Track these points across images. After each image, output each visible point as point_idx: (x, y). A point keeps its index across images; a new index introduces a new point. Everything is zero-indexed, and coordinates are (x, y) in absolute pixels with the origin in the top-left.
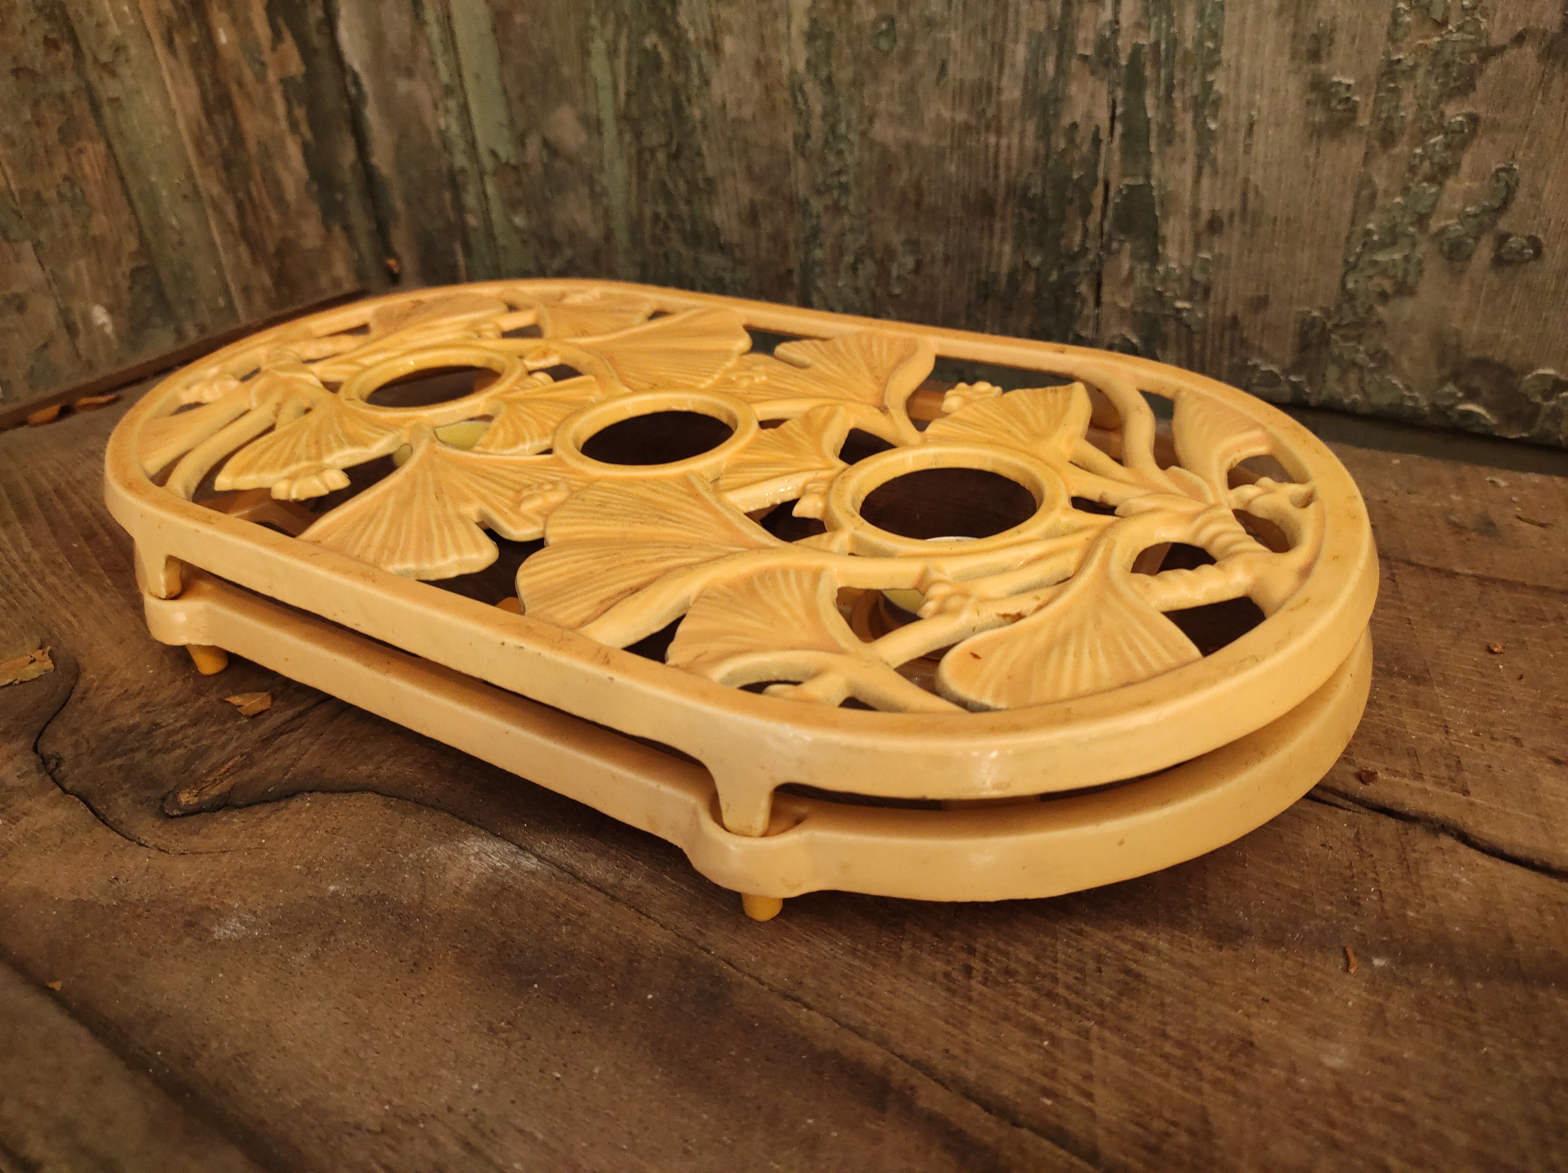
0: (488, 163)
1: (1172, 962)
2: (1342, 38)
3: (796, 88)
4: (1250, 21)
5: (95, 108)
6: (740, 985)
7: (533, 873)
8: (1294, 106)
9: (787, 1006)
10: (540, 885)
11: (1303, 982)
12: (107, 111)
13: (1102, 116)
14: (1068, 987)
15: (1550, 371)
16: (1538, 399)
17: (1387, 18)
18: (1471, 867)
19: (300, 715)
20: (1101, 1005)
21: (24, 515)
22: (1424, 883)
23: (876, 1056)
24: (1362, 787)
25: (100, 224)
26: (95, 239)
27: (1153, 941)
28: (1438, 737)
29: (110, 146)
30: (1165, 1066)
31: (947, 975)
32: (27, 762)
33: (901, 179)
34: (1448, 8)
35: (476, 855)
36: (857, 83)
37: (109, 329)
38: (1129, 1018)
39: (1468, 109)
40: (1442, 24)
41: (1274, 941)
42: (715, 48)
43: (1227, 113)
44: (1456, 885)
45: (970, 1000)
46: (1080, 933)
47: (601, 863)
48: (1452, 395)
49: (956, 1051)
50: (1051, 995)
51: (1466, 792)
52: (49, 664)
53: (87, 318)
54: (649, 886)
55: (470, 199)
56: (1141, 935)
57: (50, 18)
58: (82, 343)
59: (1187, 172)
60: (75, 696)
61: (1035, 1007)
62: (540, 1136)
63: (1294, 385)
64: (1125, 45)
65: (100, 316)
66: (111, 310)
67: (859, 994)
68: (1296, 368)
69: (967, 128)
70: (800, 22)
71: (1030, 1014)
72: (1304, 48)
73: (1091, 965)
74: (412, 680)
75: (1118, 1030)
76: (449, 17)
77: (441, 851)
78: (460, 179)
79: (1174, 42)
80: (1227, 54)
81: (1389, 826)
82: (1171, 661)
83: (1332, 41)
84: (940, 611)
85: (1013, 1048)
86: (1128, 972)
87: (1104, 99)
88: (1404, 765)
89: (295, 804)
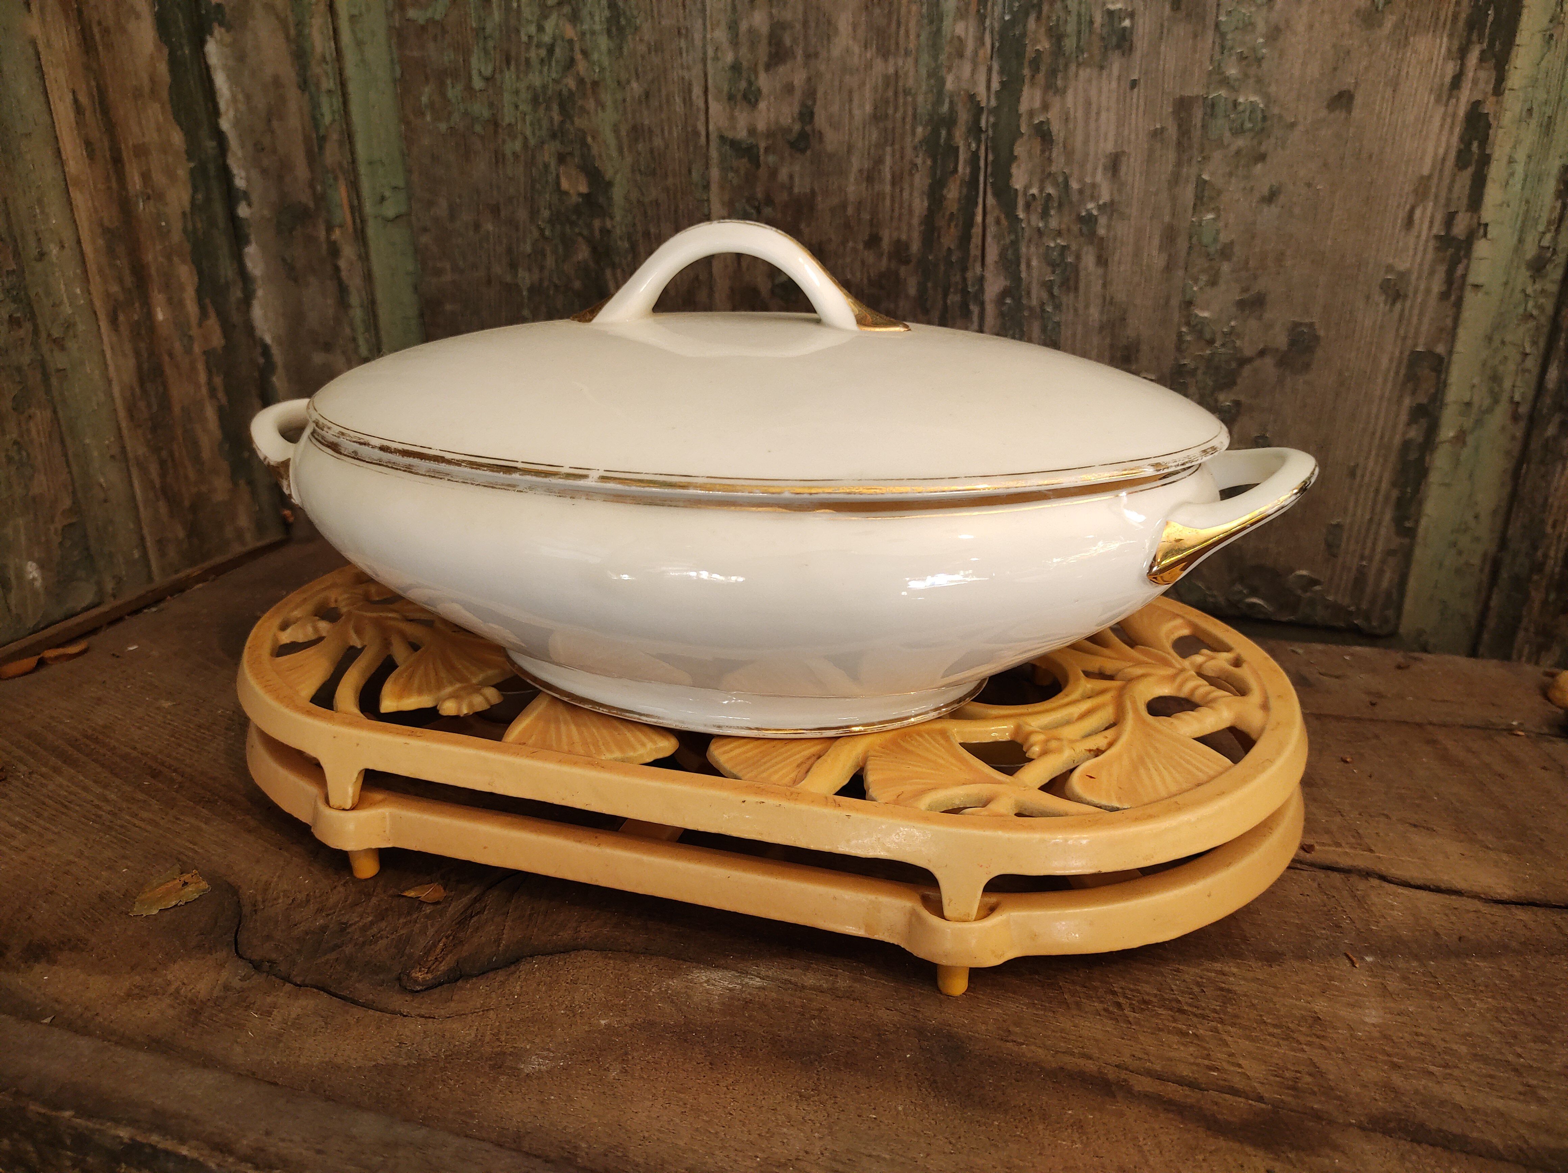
1: (1244, 979)
2: (1144, 348)
4: (1079, 336)
5: (46, 377)
7: (763, 988)
9: (1010, 1046)
10: (774, 995)
11: (1331, 979)
12: (54, 381)
14: (1190, 1005)
15: (1304, 572)
16: (1299, 592)
17: (1174, 337)
18: (1396, 895)
19: (476, 900)
20: (1215, 1011)
21: (68, 760)
22: (1373, 909)
23: (1090, 1066)
24: (1308, 855)
25: (40, 484)
26: (34, 499)
27: (1226, 969)
28: (1338, 819)
29: (55, 412)
30: (1274, 1040)
31: (1106, 1010)
34: (1214, 333)
35: (707, 982)
37: (38, 584)
38: (1236, 1016)
39: (1233, 397)
40: (1211, 342)
41: (1302, 956)
44: (1392, 907)
45: (1130, 1023)
46: (1178, 971)
47: (810, 974)
48: (1241, 592)
49: (1139, 1054)
50: (1181, 1011)
51: (1371, 851)
52: (204, 885)
53: (20, 574)
54: (857, 985)
56: (1218, 966)
57: (15, 300)
58: (13, 598)
60: (246, 909)
61: (1175, 1020)
62: (887, 1157)
65: (32, 571)
66: (42, 566)
67: (1053, 1031)
71: (1174, 1025)
72: (1119, 354)
73: (1196, 989)
75: (1233, 1025)
76: (373, 302)
77: (676, 983)
81: (1336, 877)
82: (1217, 768)
83: (1138, 351)
84: (1044, 753)
85: (1175, 1046)
86: (1222, 989)
88: (1326, 839)
89: (524, 967)
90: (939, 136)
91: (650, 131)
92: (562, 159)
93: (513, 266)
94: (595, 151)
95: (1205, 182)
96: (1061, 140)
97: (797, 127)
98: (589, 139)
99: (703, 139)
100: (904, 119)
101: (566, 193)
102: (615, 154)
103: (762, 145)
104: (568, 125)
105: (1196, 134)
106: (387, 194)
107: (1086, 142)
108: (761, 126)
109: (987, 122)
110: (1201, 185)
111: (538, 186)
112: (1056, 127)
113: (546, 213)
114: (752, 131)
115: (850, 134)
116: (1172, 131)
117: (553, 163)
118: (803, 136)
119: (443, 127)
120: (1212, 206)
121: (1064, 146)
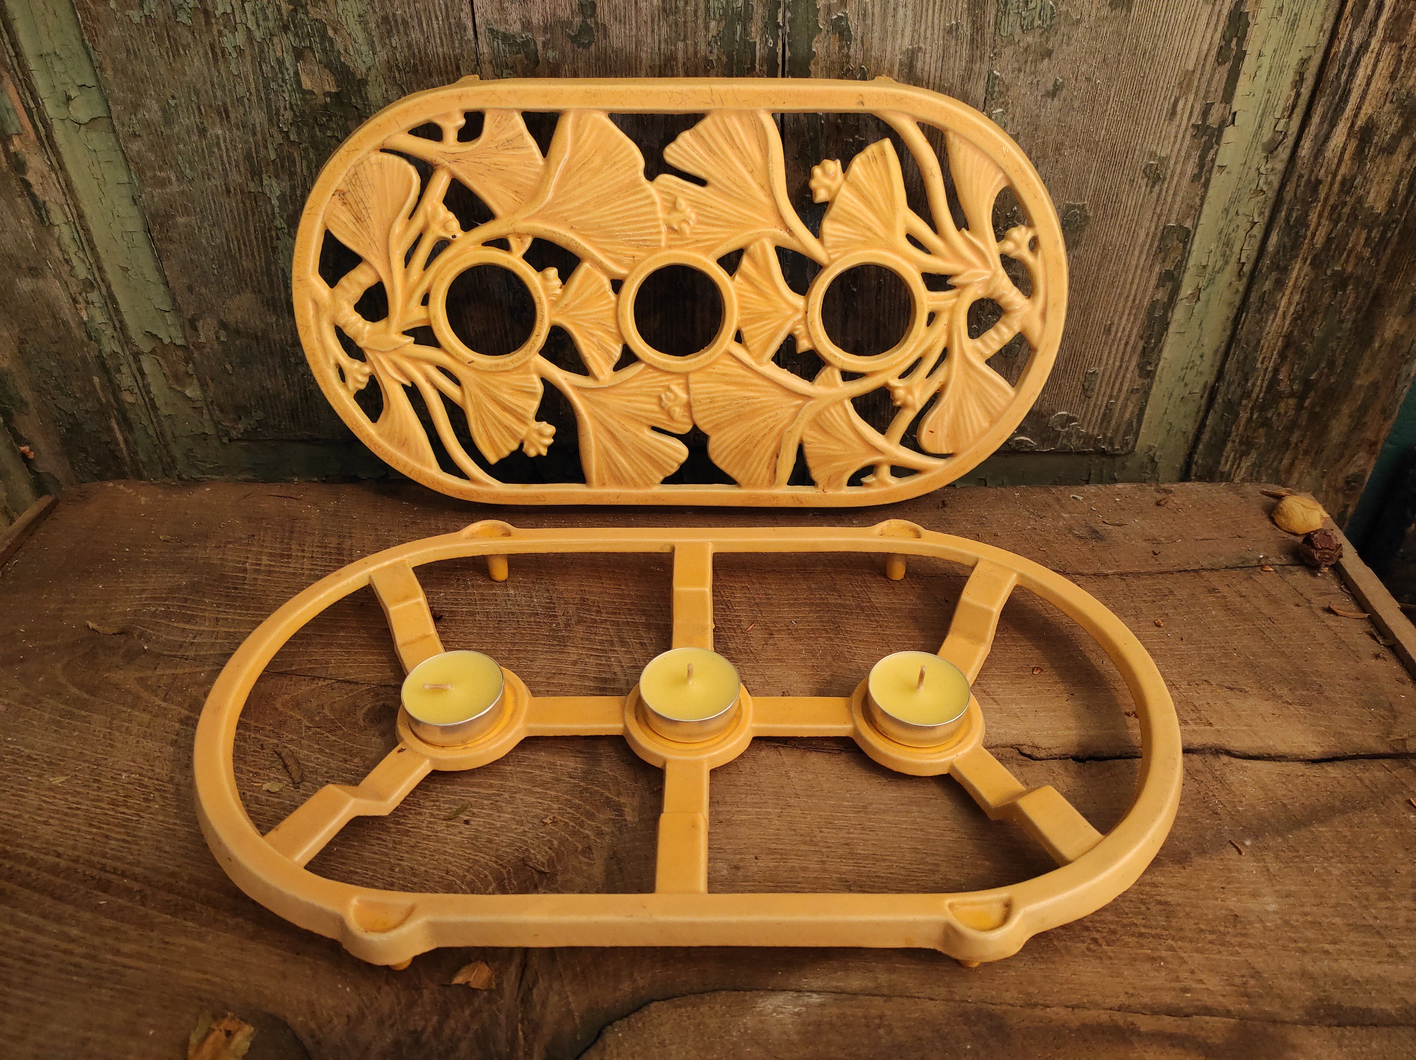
0: (145, 346)
6: (1005, 1012)
7: (822, 1005)
9: (1038, 1012)
10: (836, 1010)
11: (1230, 870)
15: (1064, 413)
16: (1059, 429)
18: (1244, 769)
19: (524, 967)
20: (1165, 928)
22: (1233, 788)
23: (1102, 1016)
27: (1154, 879)
30: (1215, 947)
31: (1089, 949)
35: (774, 1011)
38: (1182, 929)
41: (1202, 852)
44: (1246, 784)
45: (1111, 958)
49: (1130, 990)
50: (1141, 935)
51: (1211, 724)
52: (248, 1029)
55: (125, 379)
60: (308, 1043)
61: (1142, 946)
67: (1062, 984)
71: (1141, 951)
75: (1183, 938)
77: (749, 1020)
78: (110, 363)
85: (1151, 974)
86: (1160, 903)
89: (609, 1038)
90: (734, 33)
91: (405, 23)
92: (299, 54)
93: (256, 173)
94: (339, 46)
95: (997, 77)
96: (860, 34)
97: (578, 20)
98: (330, 33)
99: (470, 33)
100: (696, 12)
101: (312, 93)
102: (364, 48)
103: (540, 40)
104: (301, 15)
105: (990, 30)
106: (73, 94)
107: (883, 39)
108: (536, 19)
109: (784, 16)
110: (991, 79)
111: (273, 85)
112: (853, 23)
113: (288, 115)
114: (527, 25)
115: (638, 28)
116: (966, 29)
117: (288, 60)
118: (585, 29)
119: (136, 15)
120: (1001, 100)
121: (862, 41)
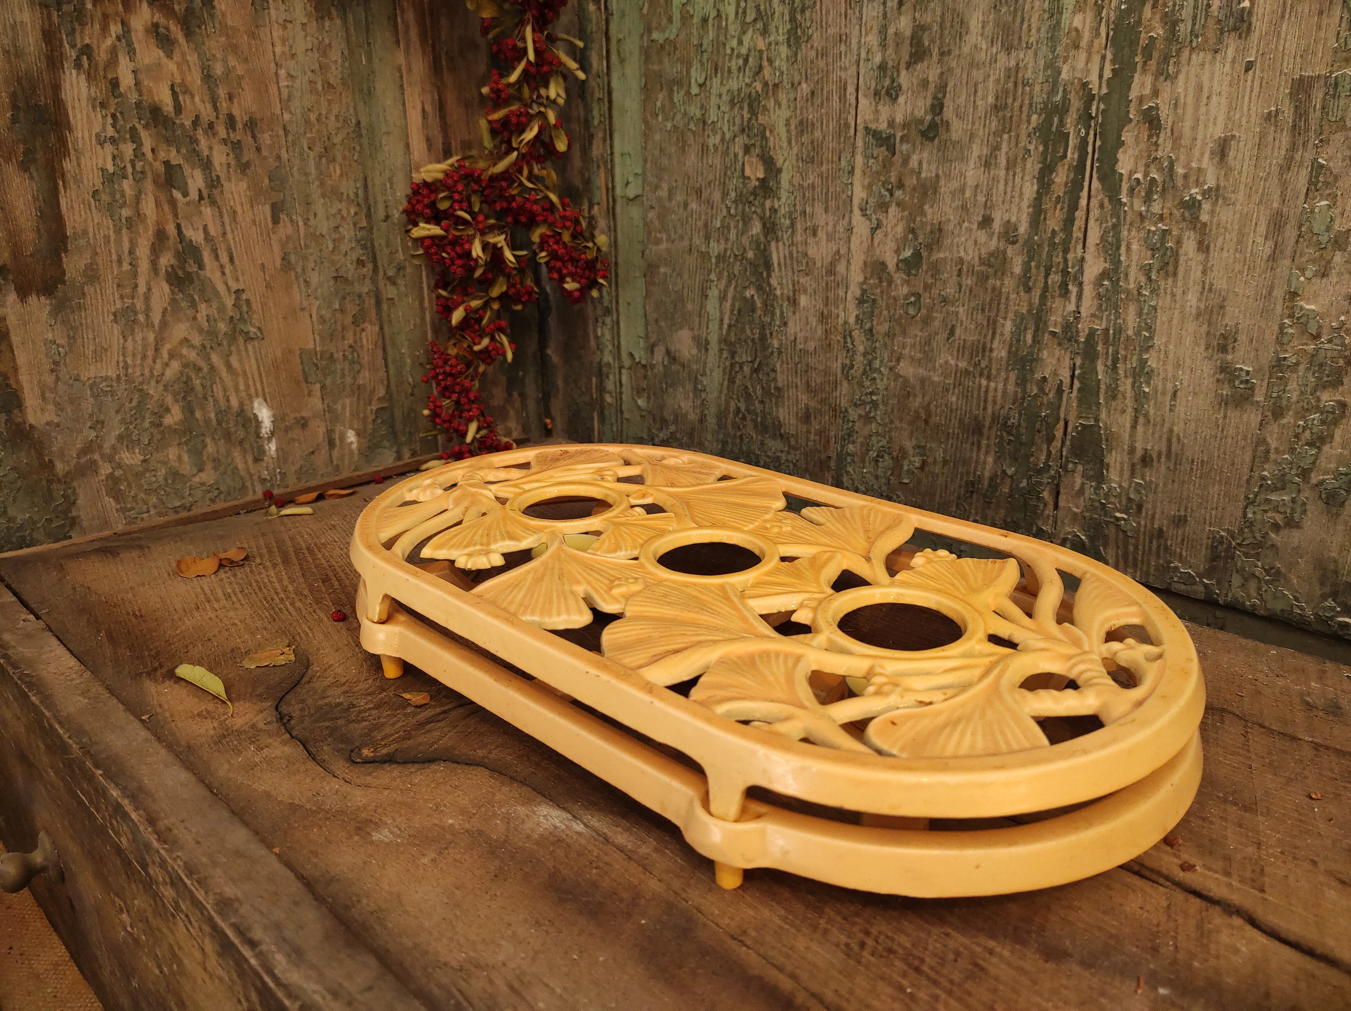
0: (627, 362)
1: (1009, 964)
2: (1242, 338)
3: (847, 334)
4: (1175, 322)
5: (378, 303)
6: (705, 925)
7: (579, 834)
8: (1208, 382)
9: (733, 944)
10: (583, 842)
11: (1103, 994)
12: (385, 307)
13: (1065, 375)
14: (932, 968)
17: (1276, 328)
18: (1251, 941)
19: (445, 712)
20: (951, 982)
21: (286, 561)
22: (1212, 946)
23: (786, 984)
24: (1182, 874)
25: (365, 377)
26: (359, 386)
27: (998, 949)
28: (1251, 850)
29: (381, 328)
31: (846, 944)
32: (270, 716)
33: (916, 403)
34: (1320, 327)
35: (545, 816)
36: (890, 335)
37: (354, 446)
38: (969, 994)
39: (1338, 397)
40: (1317, 337)
41: (1088, 963)
42: (794, 302)
43: (1157, 382)
44: (1237, 951)
45: (859, 962)
46: (947, 935)
47: (626, 835)
48: (1333, 609)
49: (843, 992)
50: (917, 970)
51: (1262, 891)
52: (292, 657)
53: (343, 437)
54: (654, 855)
55: (610, 385)
56: (991, 944)
57: (364, 247)
58: (336, 453)
59: (1127, 420)
60: (305, 679)
61: (904, 975)
62: (559, 991)
63: (1206, 586)
64: (1083, 328)
65: (351, 437)
66: (358, 434)
67: (784, 945)
68: (1209, 573)
69: (967, 372)
70: (854, 291)
71: (900, 979)
72: (1215, 342)
73: (951, 956)
74: (524, 693)
75: (959, 1000)
77: (522, 810)
78: (605, 370)
79: (1119, 330)
80: (1157, 341)
81: (1196, 903)
82: (1026, 745)
83: (1235, 340)
84: (875, 694)
85: (883, 998)
86: (976, 965)
87: (1067, 362)
88: (1219, 865)
89: (434, 767)
90: (1052, 125)
91: (813, 124)
92: (747, 149)
93: (708, 238)
94: (771, 144)
95: (1322, 166)
96: (1170, 124)
97: (929, 118)
98: (768, 134)
99: (852, 130)
100: (1021, 107)
101: (749, 178)
102: (785, 145)
103: (899, 135)
104: (753, 121)
105: (1315, 116)
106: (631, 179)
107: (1194, 128)
108: (899, 119)
109: (1098, 108)
110: (1317, 168)
111: (729, 173)
112: (1165, 113)
113: (733, 195)
114: (891, 123)
115: (973, 123)
116: (1288, 114)
117: (741, 153)
118: (933, 126)
119: (669, 125)
120: (1328, 192)
121: (1172, 130)
